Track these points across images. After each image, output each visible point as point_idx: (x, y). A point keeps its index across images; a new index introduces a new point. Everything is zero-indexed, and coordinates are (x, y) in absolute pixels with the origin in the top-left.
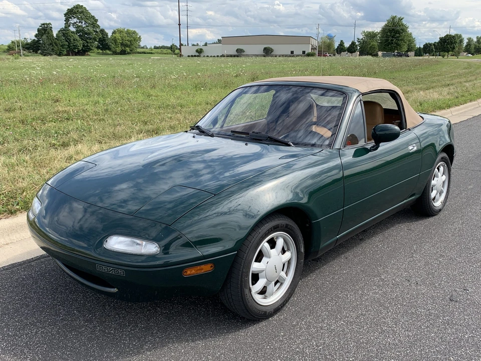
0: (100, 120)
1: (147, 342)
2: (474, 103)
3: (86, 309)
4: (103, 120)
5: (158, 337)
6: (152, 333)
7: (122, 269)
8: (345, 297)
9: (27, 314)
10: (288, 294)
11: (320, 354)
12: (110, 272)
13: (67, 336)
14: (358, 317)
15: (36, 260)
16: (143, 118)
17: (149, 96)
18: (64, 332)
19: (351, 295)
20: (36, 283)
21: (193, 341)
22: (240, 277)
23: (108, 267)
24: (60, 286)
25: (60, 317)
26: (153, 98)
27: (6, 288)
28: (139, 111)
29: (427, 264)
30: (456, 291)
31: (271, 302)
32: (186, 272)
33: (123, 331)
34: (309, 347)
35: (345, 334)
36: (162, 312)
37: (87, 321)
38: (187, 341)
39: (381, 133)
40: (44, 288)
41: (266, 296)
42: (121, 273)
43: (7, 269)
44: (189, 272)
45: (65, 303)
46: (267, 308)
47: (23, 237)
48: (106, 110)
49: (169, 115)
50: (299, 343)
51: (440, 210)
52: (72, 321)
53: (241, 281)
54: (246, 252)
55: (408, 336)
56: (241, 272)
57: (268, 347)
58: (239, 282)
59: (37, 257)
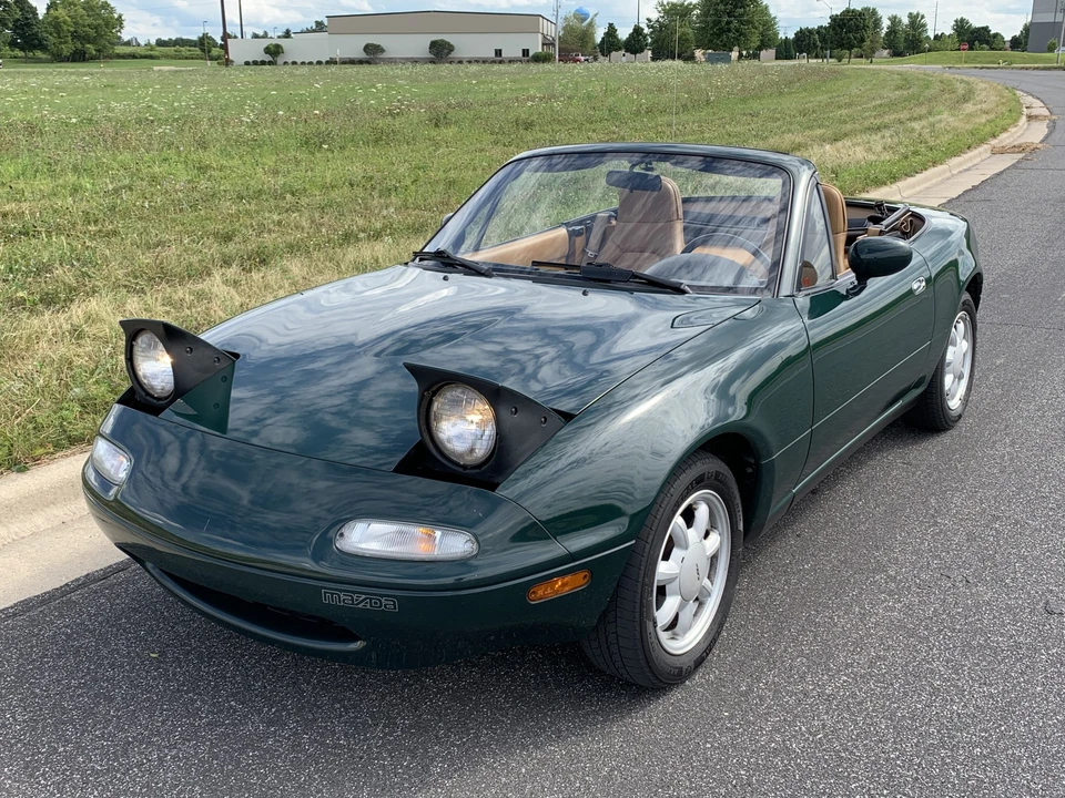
0: (107, 235)
1: (433, 760)
2: (940, 168)
3: (257, 696)
4: (115, 233)
5: (453, 745)
6: (437, 737)
7: (391, 596)
8: (829, 623)
9: (119, 718)
10: (717, 626)
11: (824, 750)
12: (360, 606)
13: (239, 762)
14: (872, 664)
15: (78, 587)
16: (211, 227)
17: (203, 169)
18: (226, 752)
19: (839, 617)
20: (107, 643)
21: (537, 747)
22: (639, 596)
23: (354, 592)
24: (168, 646)
25: (201, 718)
26: (215, 174)
27: (34, 660)
28: (194, 207)
29: (971, 538)
30: (1051, 591)
31: (687, 645)
32: (534, 592)
33: (366, 739)
34: (794, 736)
35: (860, 703)
36: (438, 688)
37: (271, 723)
38: (524, 747)
39: (871, 256)
40: (129, 653)
41: (675, 634)
42: (388, 605)
43: (15, 615)
44: (540, 593)
45: (198, 686)
46: (682, 659)
47: (17, 534)
48: (113, 209)
49: (276, 217)
50: (770, 731)
51: (960, 416)
52: (235, 725)
53: (642, 606)
54: (649, 541)
55: (991, 696)
56: (640, 585)
57: (709, 745)
58: (638, 606)
59: (78, 580)
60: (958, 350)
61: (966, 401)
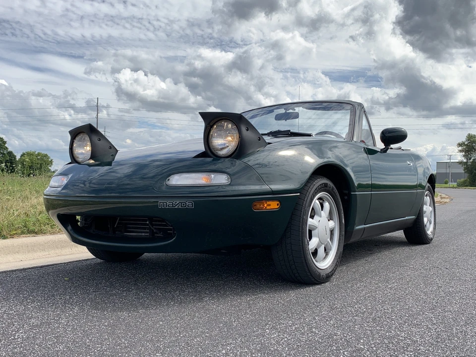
1: (204, 297)
12: (176, 207)
21: (254, 295)
31: (322, 267)
32: (255, 205)
37: (124, 291)
38: (248, 295)
39: (390, 135)
41: (316, 260)
42: (189, 204)
44: (258, 206)
60: (427, 209)
61: (434, 233)
